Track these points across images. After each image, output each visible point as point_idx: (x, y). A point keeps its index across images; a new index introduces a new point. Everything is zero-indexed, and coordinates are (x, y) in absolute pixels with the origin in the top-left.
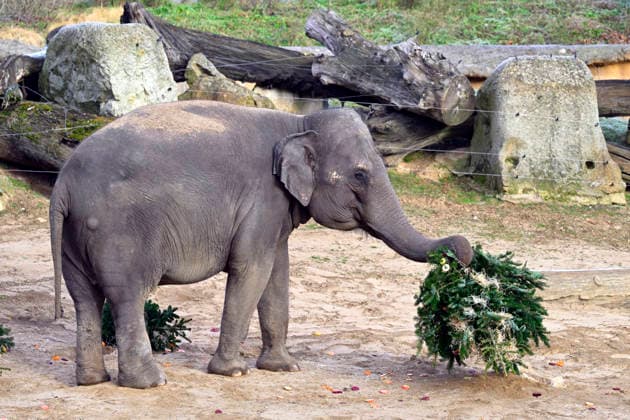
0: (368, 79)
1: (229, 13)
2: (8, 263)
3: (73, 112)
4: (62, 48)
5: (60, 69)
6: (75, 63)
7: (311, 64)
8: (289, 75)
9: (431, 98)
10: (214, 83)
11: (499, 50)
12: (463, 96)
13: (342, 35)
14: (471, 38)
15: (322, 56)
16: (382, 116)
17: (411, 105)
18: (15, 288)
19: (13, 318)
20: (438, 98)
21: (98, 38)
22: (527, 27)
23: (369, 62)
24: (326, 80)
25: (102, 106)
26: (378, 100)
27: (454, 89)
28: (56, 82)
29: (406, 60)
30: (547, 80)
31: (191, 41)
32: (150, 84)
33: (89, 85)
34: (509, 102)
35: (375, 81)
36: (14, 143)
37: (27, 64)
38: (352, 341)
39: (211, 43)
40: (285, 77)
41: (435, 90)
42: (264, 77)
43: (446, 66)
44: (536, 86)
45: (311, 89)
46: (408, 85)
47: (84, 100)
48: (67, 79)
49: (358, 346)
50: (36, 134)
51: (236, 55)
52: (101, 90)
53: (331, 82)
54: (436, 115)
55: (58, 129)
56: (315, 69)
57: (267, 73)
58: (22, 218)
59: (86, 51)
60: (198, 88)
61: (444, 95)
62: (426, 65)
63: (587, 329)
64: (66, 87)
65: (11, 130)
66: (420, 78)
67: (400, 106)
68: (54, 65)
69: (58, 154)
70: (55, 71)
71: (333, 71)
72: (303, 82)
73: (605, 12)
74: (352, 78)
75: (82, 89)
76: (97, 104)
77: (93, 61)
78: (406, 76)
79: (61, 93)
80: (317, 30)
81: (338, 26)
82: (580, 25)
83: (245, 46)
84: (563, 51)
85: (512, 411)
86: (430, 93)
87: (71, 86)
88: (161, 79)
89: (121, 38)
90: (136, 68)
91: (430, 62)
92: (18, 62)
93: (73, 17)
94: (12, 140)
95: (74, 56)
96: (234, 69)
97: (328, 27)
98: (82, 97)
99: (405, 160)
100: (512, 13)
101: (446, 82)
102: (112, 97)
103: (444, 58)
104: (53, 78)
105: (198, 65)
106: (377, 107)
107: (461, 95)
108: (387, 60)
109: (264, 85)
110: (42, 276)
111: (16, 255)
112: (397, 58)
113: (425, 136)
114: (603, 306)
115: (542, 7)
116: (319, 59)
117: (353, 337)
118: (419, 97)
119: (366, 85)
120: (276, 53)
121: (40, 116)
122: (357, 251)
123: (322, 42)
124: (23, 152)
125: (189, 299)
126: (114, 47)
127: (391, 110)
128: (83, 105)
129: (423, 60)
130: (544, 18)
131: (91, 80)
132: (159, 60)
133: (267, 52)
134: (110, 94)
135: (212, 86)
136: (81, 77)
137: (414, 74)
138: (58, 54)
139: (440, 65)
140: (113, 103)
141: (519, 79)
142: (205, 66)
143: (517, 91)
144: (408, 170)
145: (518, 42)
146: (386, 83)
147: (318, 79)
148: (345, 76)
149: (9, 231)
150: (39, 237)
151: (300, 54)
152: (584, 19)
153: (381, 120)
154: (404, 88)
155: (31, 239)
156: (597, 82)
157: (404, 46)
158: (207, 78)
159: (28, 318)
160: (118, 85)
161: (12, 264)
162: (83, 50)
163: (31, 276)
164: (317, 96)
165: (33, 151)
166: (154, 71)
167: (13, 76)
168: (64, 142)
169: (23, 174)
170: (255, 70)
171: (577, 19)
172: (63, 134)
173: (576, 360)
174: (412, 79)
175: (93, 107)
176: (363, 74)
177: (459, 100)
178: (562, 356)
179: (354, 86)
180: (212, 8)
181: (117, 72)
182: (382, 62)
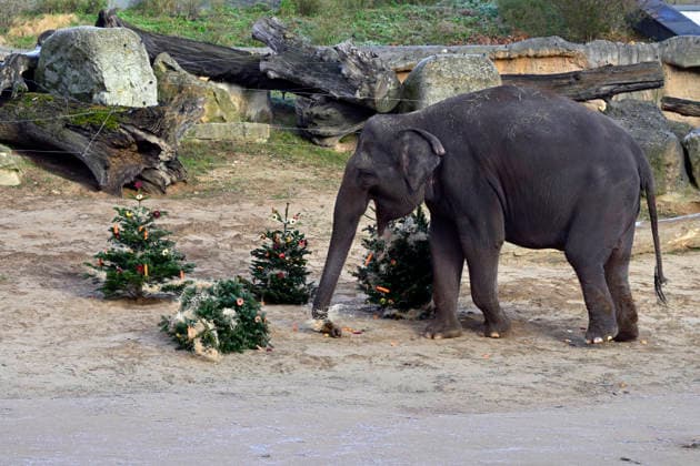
0: (309, 74)
1: (158, 19)
2: (42, 228)
3: (72, 101)
4: (57, 48)
5: (55, 65)
6: (70, 60)
7: (259, 61)
8: (239, 71)
9: (366, 89)
10: (179, 77)
11: (392, 50)
12: (392, 88)
13: (285, 37)
14: (363, 40)
15: (269, 55)
16: (322, 104)
17: (348, 95)
18: (55, 249)
19: (64, 274)
20: (372, 89)
21: (92, 39)
22: (409, 31)
23: (310, 60)
24: (272, 75)
25: (95, 96)
26: (318, 91)
27: (385, 82)
28: (51, 76)
29: (344, 57)
30: (462, 75)
31: (155, 42)
32: (135, 78)
33: (83, 79)
34: (432, 93)
35: (315, 76)
36: (21, 128)
37: (26, 61)
38: (348, 291)
39: (173, 44)
40: (235, 72)
41: (369, 82)
42: (218, 73)
43: (379, 63)
44: (454, 79)
45: (258, 82)
46: (346, 79)
47: (77, 92)
48: (63, 73)
49: (355, 295)
50: (43, 120)
51: (193, 53)
52: (94, 84)
53: (277, 76)
54: (370, 104)
55: (61, 116)
56: (263, 66)
57: (220, 69)
58: (37, 190)
59: (80, 50)
60: (165, 80)
61: (377, 87)
62: (361, 62)
63: (533, 280)
64: (60, 81)
65: (19, 117)
66: (356, 73)
67: (338, 96)
68: (49, 62)
69: (62, 136)
70: (51, 67)
71: (279, 67)
72: (251, 77)
73: (469, 19)
74: (295, 73)
75: (76, 83)
76: (90, 95)
77: (86, 59)
78: (344, 71)
79: (55, 86)
80: (262, 34)
81: (280, 29)
82: (451, 29)
83: (202, 46)
84: (445, 51)
85: (507, 347)
86: (365, 85)
87: (65, 80)
88: (144, 74)
89: (112, 39)
90: (124, 64)
91: (365, 59)
92: (20, 60)
93: (28, 22)
94: (20, 125)
95: (69, 55)
96: (192, 66)
97: (272, 30)
98: (75, 89)
99: (341, 142)
100: (393, 20)
101: (379, 76)
102: (104, 89)
103: (376, 56)
104: (48, 73)
105: (164, 63)
106: (317, 97)
107: (390, 87)
108: (326, 58)
109: (217, 79)
110: (72, 240)
111: (47, 222)
112: (334, 56)
113: (357, 121)
114: (532, 261)
115: (417, 14)
116: (266, 58)
117: (348, 288)
118: (355, 89)
119: (308, 79)
120: (227, 53)
121: (44, 105)
122: (322, 217)
123: (266, 43)
124: (29, 135)
125: (198, 257)
126: (106, 47)
127: (330, 100)
128: (77, 96)
129: (359, 58)
130: (420, 24)
131: (84, 74)
132: (142, 57)
133: (219, 51)
134: (102, 87)
135: (178, 80)
136: (75, 73)
137: (351, 70)
138: (53, 53)
139: (374, 63)
140: (106, 94)
141: (439, 73)
142: (169, 63)
143: (438, 83)
144: (344, 149)
145: (402, 43)
146: (325, 77)
147: (265, 74)
148: (289, 72)
149: (32, 201)
150: (59, 206)
151: (248, 53)
152: (452, 25)
153: (322, 108)
154: (341, 81)
155: (54, 208)
156: (502, 76)
157: (343, 46)
158: (172, 73)
159: (76, 274)
160: (109, 78)
161: (45, 228)
162: (78, 49)
163: (63, 239)
164: (262, 88)
165: (39, 135)
166: (138, 67)
167: (17, 71)
168: (67, 126)
169: (28, 154)
170: (210, 66)
171: (448, 25)
172: (66, 120)
173: (540, 305)
174: (349, 75)
175: (87, 97)
176: (305, 69)
177: (389, 91)
178: (526, 302)
179: (298, 79)
180: (143, 14)
181: (108, 68)
182: (321, 59)
